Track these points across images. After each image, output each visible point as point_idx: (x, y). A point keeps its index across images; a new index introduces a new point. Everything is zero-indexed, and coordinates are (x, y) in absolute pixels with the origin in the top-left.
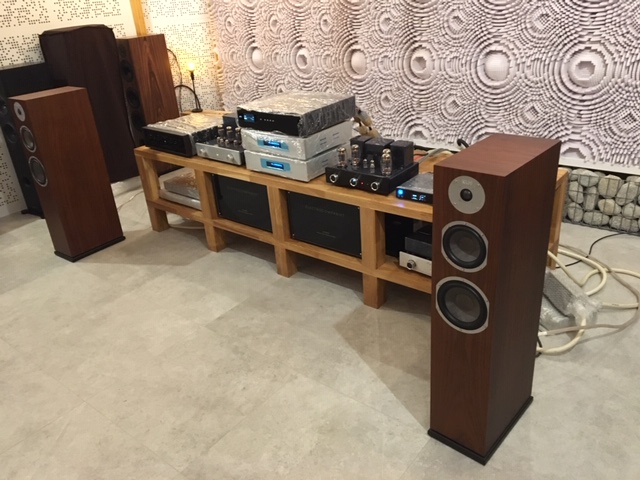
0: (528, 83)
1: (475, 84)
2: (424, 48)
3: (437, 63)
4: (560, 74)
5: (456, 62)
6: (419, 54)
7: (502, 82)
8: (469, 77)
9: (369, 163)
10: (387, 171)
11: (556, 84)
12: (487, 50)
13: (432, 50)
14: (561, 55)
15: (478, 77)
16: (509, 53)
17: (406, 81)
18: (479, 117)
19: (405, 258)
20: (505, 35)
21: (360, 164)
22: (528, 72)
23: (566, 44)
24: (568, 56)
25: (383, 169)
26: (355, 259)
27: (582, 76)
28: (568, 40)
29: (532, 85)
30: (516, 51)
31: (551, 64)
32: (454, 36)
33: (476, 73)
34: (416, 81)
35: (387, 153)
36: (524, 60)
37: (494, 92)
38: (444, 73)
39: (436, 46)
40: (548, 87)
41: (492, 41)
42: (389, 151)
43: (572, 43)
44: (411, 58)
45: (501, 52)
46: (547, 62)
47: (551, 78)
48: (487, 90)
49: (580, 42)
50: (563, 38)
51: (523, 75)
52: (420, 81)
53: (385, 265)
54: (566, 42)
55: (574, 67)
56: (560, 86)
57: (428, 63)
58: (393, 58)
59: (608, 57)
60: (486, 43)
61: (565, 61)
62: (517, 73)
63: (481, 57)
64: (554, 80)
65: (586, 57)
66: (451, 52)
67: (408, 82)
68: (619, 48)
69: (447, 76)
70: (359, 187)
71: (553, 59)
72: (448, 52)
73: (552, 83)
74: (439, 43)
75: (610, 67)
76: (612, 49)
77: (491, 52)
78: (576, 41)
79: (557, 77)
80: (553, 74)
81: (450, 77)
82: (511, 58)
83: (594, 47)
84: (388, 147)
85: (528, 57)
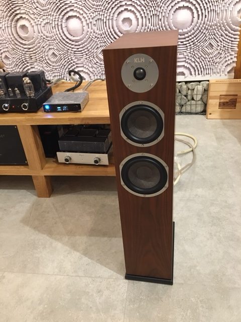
0: (97, 35)
1: (64, 40)
2: (25, 18)
3: (35, 28)
4: (113, 28)
5: (48, 26)
6: (22, 22)
7: (81, 37)
8: (59, 36)
9: (14, 91)
10: (30, 94)
11: (112, 34)
12: (67, 16)
13: (30, 20)
14: (112, 15)
15: (65, 35)
16: (81, 17)
17: (17, 43)
18: (72, 62)
19: (61, 156)
20: (75, 5)
21: (7, 93)
22: (95, 28)
23: (112, 8)
24: (116, 15)
25: (27, 93)
26: (22, 167)
27: (125, 27)
28: (114, 5)
29: (99, 36)
30: (84, 15)
31: (107, 21)
32: (43, 8)
33: (63, 32)
34: (24, 42)
35: (27, 80)
36: (91, 20)
37: (77, 44)
38: (42, 34)
39: (32, 16)
40: (108, 36)
41: (68, 9)
42: (27, 79)
43: (116, 7)
44: (16, 26)
45: (75, 16)
46: (105, 21)
47: (109, 30)
48: (73, 43)
49: (121, 6)
50: (111, 4)
51: (92, 31)
52: (27, 42)
53: (47, 165)
54: (113, 6)
55: (120, 22)
56: (114, 35)
57: (30, 28)
58: (3, 28)
59: (138, 14)
60: (65, 11)
61: (115, 19)
62: (89, 29)
63: (64, 21)
64: (111, 32)
65: (126, 15)
66: (44, 19)
67: (18, 44)
68: (143, 7)
69: (44, 37)
70: (11, 111)
71: (108, 18)
72: (41, 20)
73: (110, 34)
74: (34, 14)
75: (140, 20)
76: (139, 8)
77: (69, 17)
78: (119, 6)
79: (112, 30)
80: (109, 28)
81: (47, 37)
82: (83, 20)
83: (130, 8)
84: (25, 76)
85: (93, 18)
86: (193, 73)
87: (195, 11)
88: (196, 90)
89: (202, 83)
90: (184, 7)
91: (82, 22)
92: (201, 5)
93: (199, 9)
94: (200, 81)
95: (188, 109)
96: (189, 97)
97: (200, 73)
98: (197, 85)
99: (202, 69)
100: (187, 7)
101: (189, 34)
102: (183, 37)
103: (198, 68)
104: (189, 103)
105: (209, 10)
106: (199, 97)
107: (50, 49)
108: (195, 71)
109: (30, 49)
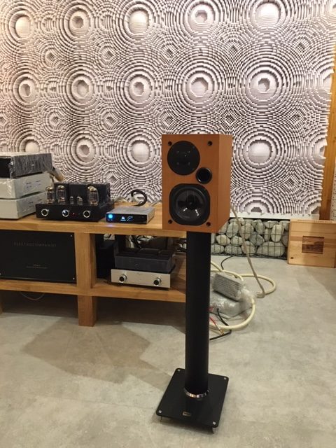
1: (127, 164)
2: (87, 139)
3: (97, 149)
6: (83, 143)
7: (146, 162)
8: (122, 159)
9: (76, 199)
13: (93, 141)
15: (128, 159)
16: (149, 142)
17: (74, 163)
18: (132, 187)
19: (116, 274)
20: (145, 130)
21: (68, 200)
30: (153, 141)
32: (109, 131)
34: (81, 163)
36: (159, 147)
37: (141, 169)
38: (104, 157)
39: (96, 138)
41: (136, 134)
44: (76, 147)
45: (143, 141)
48: (136, 168)
52: (85, 163)
53: (97, 285)
57: (91, 149)
58: (62, 147)
60: (133, 136)
62: (155, 155)
63: (130, 145)
66: (108, 142)
70: (71, 218)
72: (105, 142)
74: (98, 136)
77: (136, 142)
81: (108, 160)
86: (271, 210)
87: (273, 145)
88: (274, 229)
89: (281, 222)
90: (261, 141)
91: (149, 148)
92: (280, 140)
93: (277, 144)
94: (279, 220)
95: (265, 251)
96: (266, 237)
97: (279, 210)
98: (276, 224)
99: (282, 207)
100: (264, 141)
101: (267, 168)
102: (260, 170)
103: (276, 205)
104: (266, 244)
105: (289, 145)
106: (278, 238)
107: (109, 172)
108: (273, 208)
109: (86, 170)
